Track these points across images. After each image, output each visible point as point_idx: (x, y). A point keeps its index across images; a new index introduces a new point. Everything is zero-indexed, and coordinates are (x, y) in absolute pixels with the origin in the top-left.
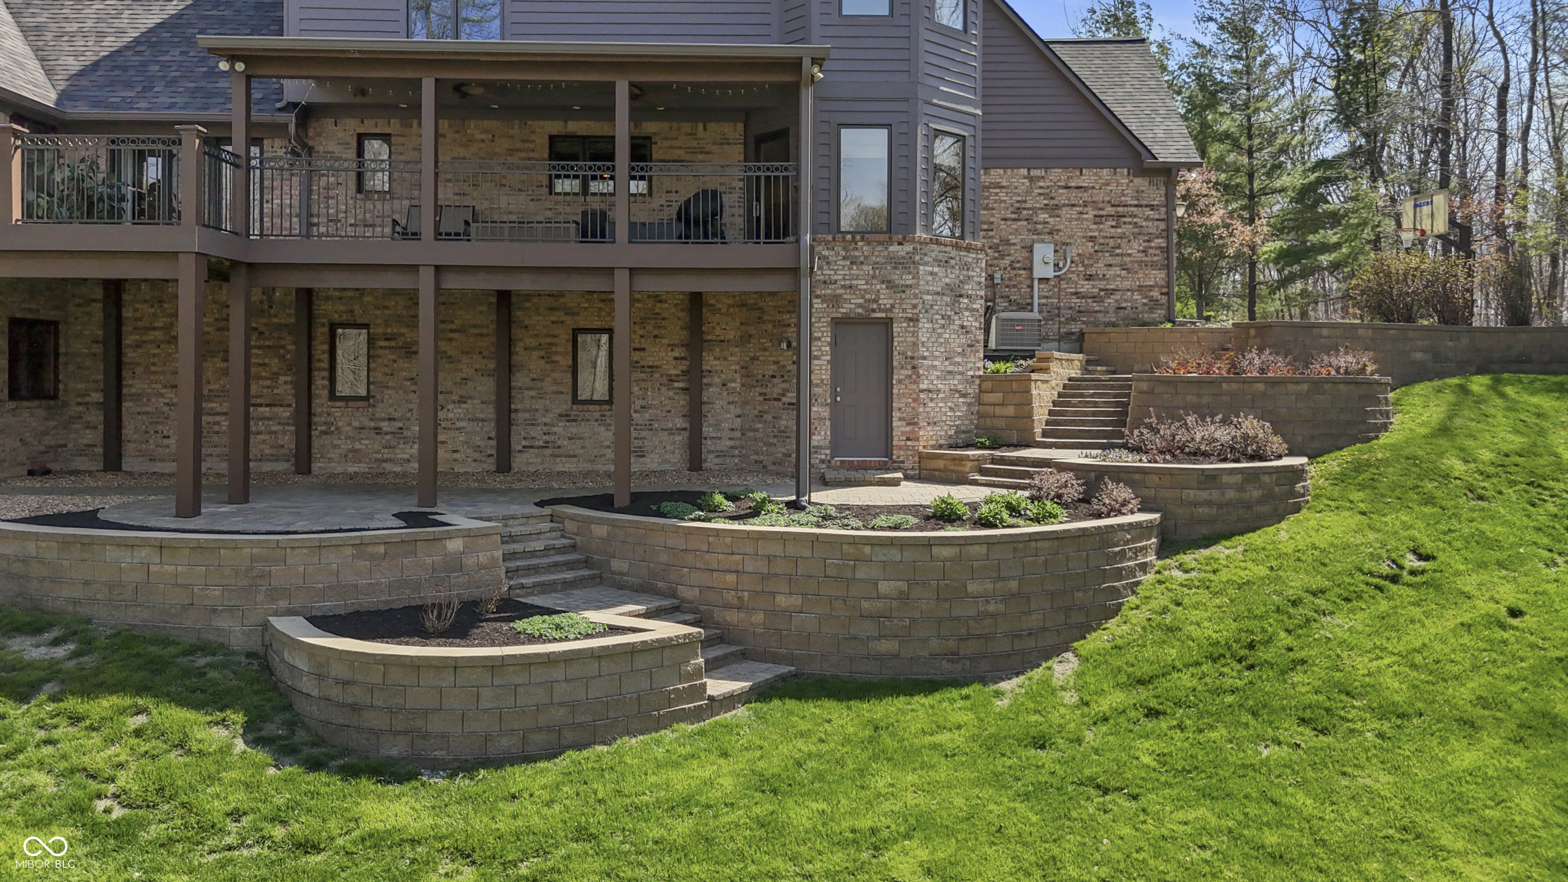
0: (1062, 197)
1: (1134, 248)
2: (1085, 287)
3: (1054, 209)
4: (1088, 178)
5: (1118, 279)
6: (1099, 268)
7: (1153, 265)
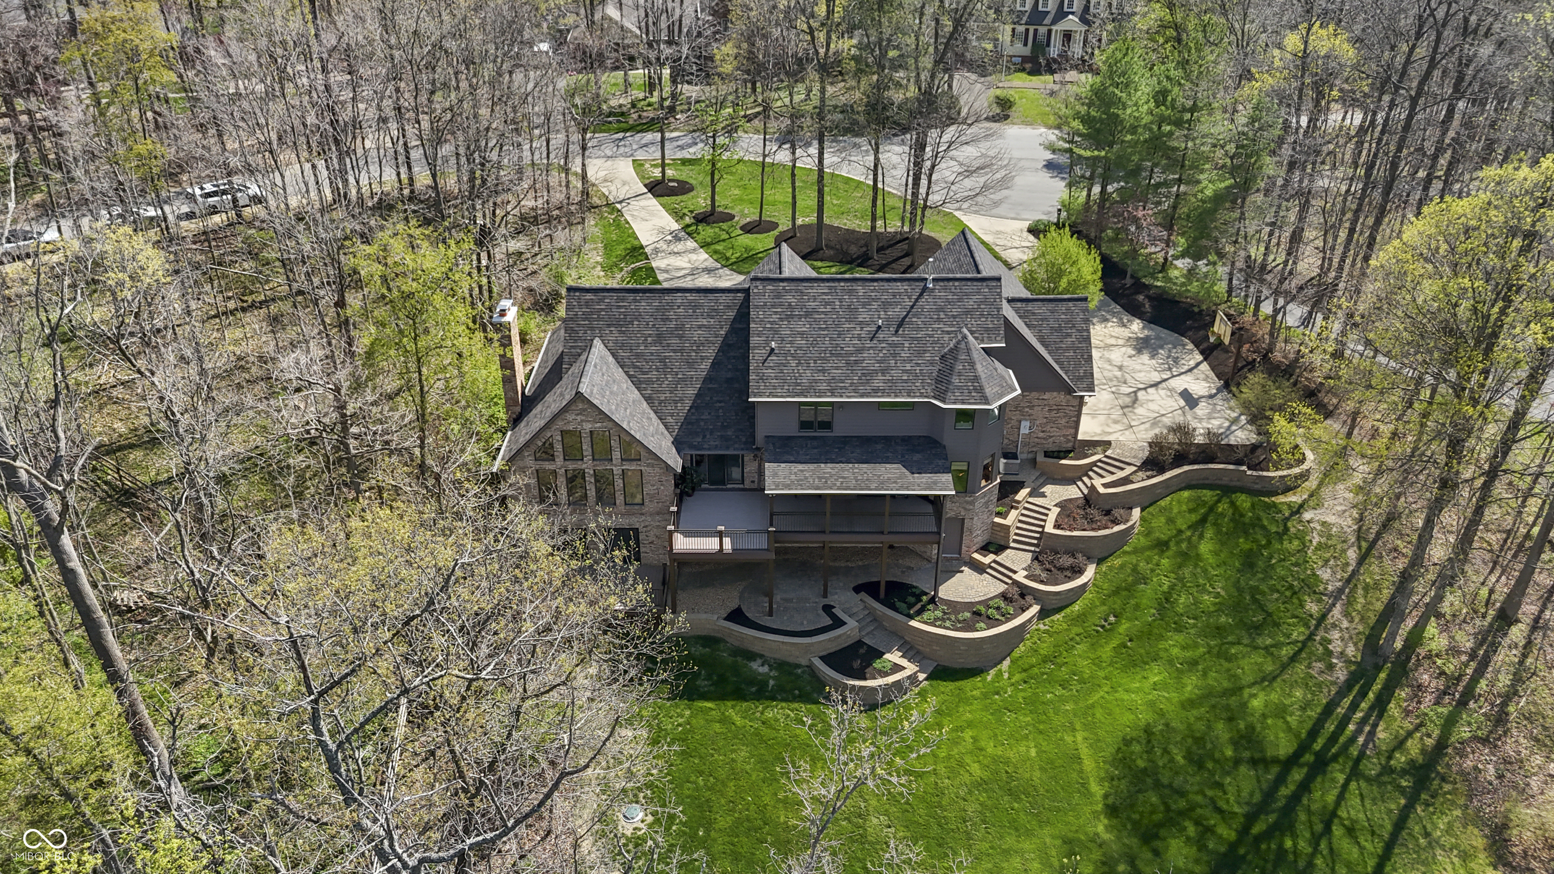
0: (1036, 402)
1: (1063, 421)
2: (1041, 435)
3: (1031, 407)
4: (1047, 396)
5: (1055, 432)
6: (1048, 428)
7: (1070, 427)
